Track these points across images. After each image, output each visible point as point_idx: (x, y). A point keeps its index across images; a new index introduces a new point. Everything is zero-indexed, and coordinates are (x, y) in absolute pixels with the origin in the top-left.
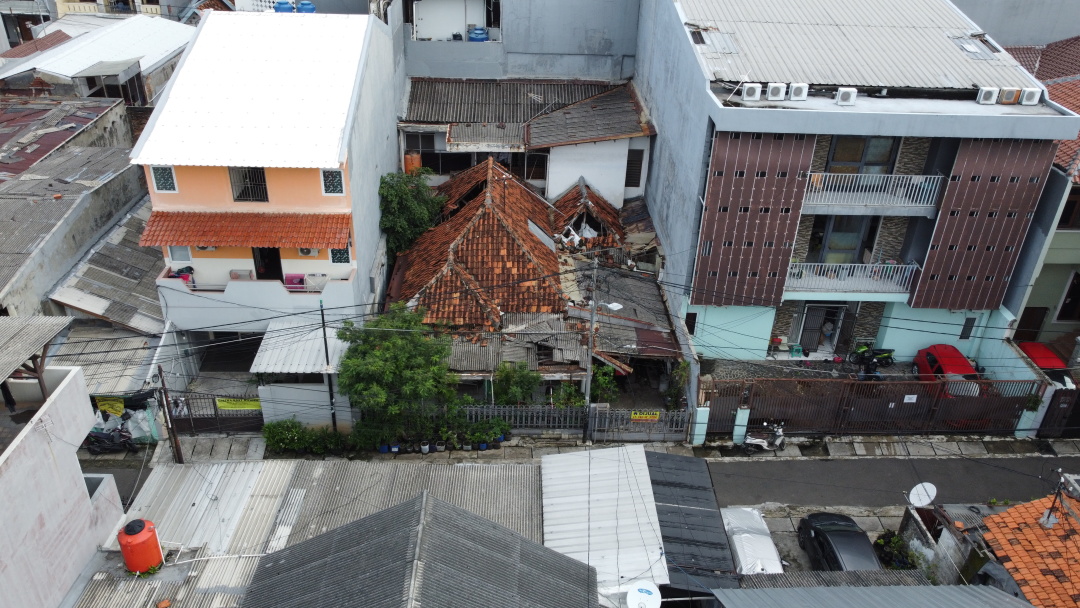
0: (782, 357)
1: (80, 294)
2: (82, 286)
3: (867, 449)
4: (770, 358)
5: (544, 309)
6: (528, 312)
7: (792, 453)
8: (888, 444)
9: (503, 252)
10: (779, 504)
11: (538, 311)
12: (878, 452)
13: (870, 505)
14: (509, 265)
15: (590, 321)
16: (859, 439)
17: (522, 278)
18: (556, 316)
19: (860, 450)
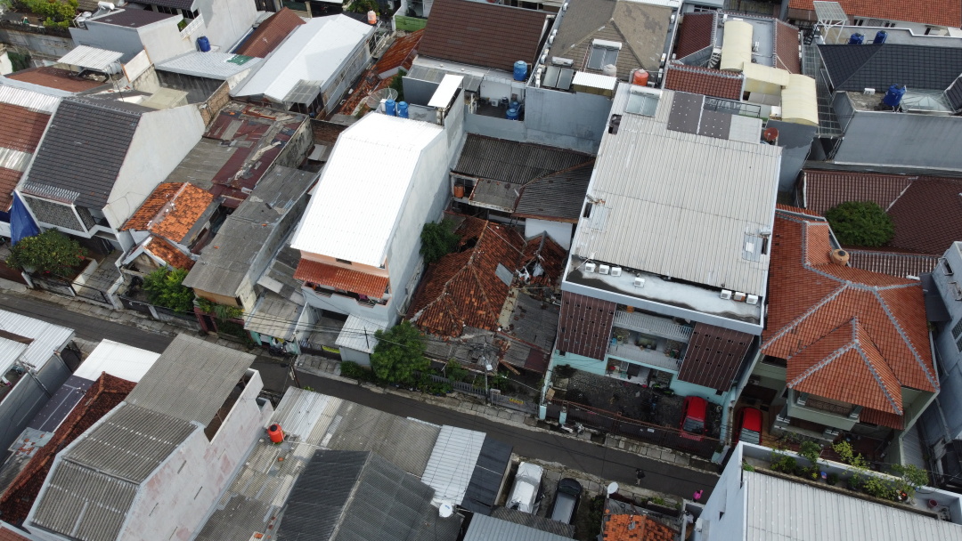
0: (615, 376)
1: (270, 280)
2: (272, 275)
3: (625, 445)
4: (608, 375)
5: (486, 328)
6: (478, 327)
7: (587, 438)
8: (638, 446)
9: (472, 292)
10: (561, 465)
11: (483, 328)
12: (630, 449)
13: (605, 478)
14: (473, 300)
15: (507, 341)
16: (624, 439)
17: (478, 308)
18: (491, 333)
19: (622, 445)
